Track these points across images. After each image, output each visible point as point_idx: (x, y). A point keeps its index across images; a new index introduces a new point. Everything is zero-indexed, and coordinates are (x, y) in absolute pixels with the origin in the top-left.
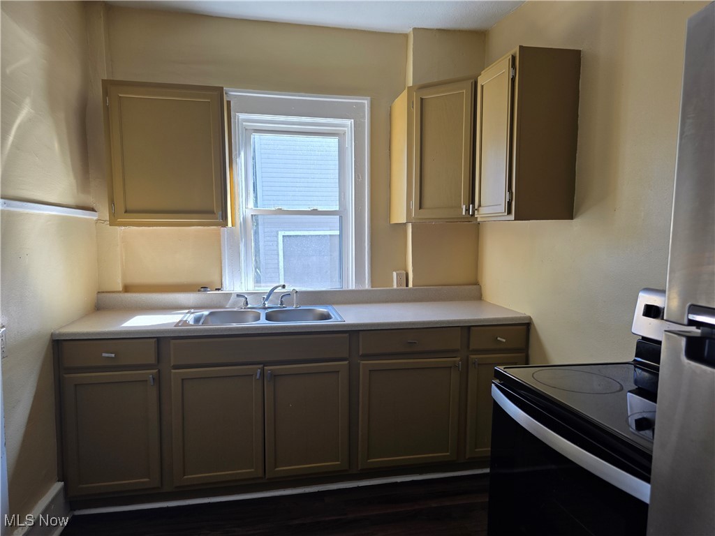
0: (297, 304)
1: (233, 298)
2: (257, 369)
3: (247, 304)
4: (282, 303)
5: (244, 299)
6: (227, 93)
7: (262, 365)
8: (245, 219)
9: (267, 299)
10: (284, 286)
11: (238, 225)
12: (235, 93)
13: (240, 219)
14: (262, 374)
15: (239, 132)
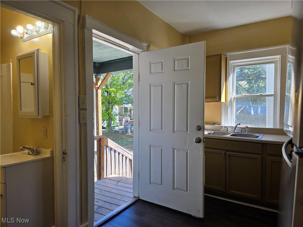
0: (248, 132)
1: (223, 127)
2: (224, 152)
3: (228, 130)
4: (241, 131)
5: (227, 128)
6: (226, 55)
7: (225, 151)
8: (231, 99)
9: (235, 129)
10: (239, 124)
11: (228, 102)
12: (229, 54)
13: (229, 99)
14: (225, 154)
15: (230, 68)
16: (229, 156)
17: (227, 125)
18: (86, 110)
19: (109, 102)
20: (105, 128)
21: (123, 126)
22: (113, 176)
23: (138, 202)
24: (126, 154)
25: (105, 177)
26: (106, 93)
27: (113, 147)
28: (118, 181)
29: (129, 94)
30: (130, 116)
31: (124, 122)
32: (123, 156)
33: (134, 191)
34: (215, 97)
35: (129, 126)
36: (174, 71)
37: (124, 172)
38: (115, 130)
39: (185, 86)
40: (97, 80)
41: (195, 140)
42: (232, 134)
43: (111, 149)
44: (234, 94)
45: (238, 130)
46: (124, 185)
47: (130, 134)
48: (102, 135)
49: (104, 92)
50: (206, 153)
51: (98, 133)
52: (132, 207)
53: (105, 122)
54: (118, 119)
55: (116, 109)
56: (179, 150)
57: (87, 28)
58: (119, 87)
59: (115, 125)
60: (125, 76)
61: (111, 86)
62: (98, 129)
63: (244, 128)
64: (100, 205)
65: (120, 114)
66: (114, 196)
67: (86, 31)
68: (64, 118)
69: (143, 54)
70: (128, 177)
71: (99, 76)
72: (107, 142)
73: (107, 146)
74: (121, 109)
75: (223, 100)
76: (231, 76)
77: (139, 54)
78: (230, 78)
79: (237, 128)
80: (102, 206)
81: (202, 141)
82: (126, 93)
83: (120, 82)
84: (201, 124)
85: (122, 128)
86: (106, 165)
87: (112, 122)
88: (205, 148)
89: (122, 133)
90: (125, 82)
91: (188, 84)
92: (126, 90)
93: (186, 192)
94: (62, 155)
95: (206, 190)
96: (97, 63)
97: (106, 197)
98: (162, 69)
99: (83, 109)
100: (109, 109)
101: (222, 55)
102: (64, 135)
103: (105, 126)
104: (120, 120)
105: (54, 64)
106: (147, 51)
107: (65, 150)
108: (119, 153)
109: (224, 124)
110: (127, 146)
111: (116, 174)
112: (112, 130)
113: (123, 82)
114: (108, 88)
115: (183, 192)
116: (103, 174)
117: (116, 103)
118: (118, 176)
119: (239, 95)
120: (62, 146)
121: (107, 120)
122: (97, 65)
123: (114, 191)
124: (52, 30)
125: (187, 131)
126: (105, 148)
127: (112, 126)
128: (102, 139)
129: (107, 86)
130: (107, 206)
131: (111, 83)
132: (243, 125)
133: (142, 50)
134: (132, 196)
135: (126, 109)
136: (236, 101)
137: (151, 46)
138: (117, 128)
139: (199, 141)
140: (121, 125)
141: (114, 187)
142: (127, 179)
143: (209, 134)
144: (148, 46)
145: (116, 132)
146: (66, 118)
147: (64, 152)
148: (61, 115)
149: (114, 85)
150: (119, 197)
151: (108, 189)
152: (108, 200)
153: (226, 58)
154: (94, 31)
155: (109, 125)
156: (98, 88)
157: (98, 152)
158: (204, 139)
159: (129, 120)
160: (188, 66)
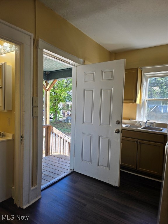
0: (155, 126)
1: (137, 122)
4: (150, 126)
5: (140, 123)
6: (142, 68)
7: (137, 140)
8: (144, 102)
9: (146, 124)
10: (149, 120)
11: (142, 103)
12: (144, 68)
13: (142, 101)
14: (137, 142)
15: (144, 78)
16: (140, 143)
17: (140, 120)
18: (38, 107)
19: (56, 100)
20: (52, 119)
21: (65, 118)
22: (56, 154)
23: (73, 173)
24: (66, 139)
25: (51, 154)
26: (54, 93)
27: (57, 133)
28: (60, 158)
29: (70, 94)
30: (71, 111)
31: (66, 114)
32: (64, 140)
33: (70, 165)
34: (132, 100)
35: (69, 118)
36: (102, 80)
37: (65, 152)
38: (60, 121)
39: (109, 92)
40: (47, 84)
41: (115, 131)
42: (143, 127)
43: (55, 135)
44: (147, 98)
45: (148, 124)
46: (64, 160)
47: (70, 123)
48: (49, 124)
49: (52, 92)
50: (123, 140)
51: (46, 123)
52: (69, 177)
53: (53, 114)
54: (62, 113)
55: (61, 105)
56: (103, 138)
57: (39, 48)
58: (63, 89)
59: (59, 117)
60: (68, 81)
61: (57, 88)
62: (46, 120)
63: (152, 123)
64: (46, 174)
65: (63, 109)
66: (57, 168)
67: (39, 50)
68: (22, 112)
69: (80, 67)
70: (67, 155)
71: (48, 82)
72: (53, 129)
73: (52, 133)
74: (64, 105)
75: (138, 102)
76: (145, 84)
77: (77, 67)
78: (144, 86)
79: (147, 123)
80: (47, 175)
81: (120, 132)
82: (68, 94)
83: (64, 85)
84: (120, 120)
85: (65, 119)
86: (52, 146)
87: (58, 115)
88: (122, 136)
89: (64, 123)
90: (68, 85)
91: (111, 90)
92: (68, 92)
93: (107, 168)
94: (20, 139)
95: (122, 167)
96: (47, 72)
97: (51, 169)
98: (93, 79)
99: (36, 107)
100: (55, 105)
101: (139, 69)
102: (22, 124)
103: (52, 117)
104: (64, 113)
105: (16, 74)
106: (83, 65)
107: (23, 135)
108: (61, 138)
109: (138, 119)
110: (68, 133)
111: (59, 152)
112: (57, 120)
113: (66, 85)
114: (55, 90)
115: (105, 167)
116: (49, 152)
117: (60, 100)
118: (60, 154)
119: (150, 99)
120: (20, 132)
121: (54, 113)
122: (47, 73)
123: (56, 165)
124: (15, 49)
125: (110, 124)
126: (51, 133)
127: (57, 117)
128: (49, 127)
129: (54, 88)
130: (51, 175)
131: (58, 86)
132: (152, 121)
133: (79, 64)
134: (69, 169)
135: (68, 105)
136: (148, 103)
137: (86, 61)
138: (61, 119)
139: (118, 132)
140: (64, 117)
141: (57, 161)
142: (66, 156)
143: (127, 126)
144: (84, 61)
145: (61, 122)
146: (24, 112)
147: (21, 136)
148: (20, 111)
149: (59, 87)
150: (60, 169)
151: (52, 163)
152: (52, 170)
153: (142, 71)
154: (44, 50)
155: (55, 116)
156: (47, 90)
157: (46, 136)
158: (121, 130)
159: (70, 113)
160: (112, 77)
